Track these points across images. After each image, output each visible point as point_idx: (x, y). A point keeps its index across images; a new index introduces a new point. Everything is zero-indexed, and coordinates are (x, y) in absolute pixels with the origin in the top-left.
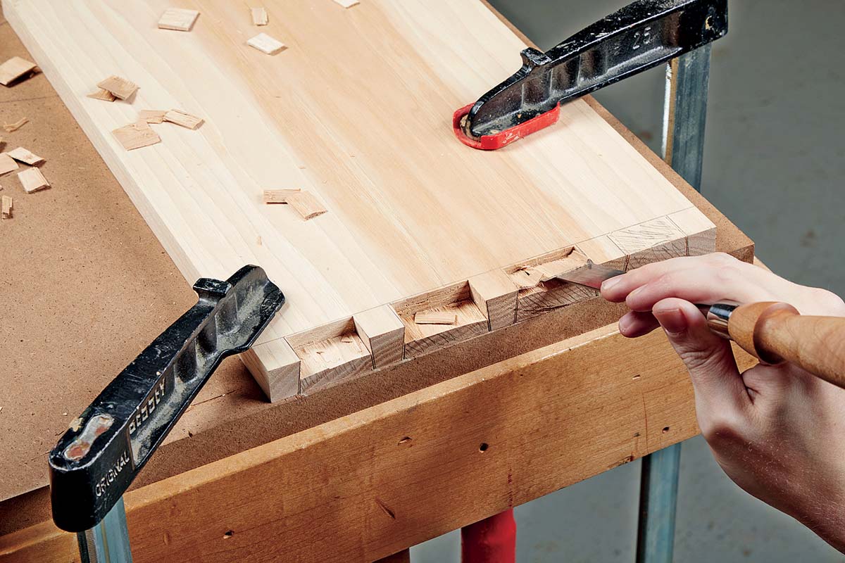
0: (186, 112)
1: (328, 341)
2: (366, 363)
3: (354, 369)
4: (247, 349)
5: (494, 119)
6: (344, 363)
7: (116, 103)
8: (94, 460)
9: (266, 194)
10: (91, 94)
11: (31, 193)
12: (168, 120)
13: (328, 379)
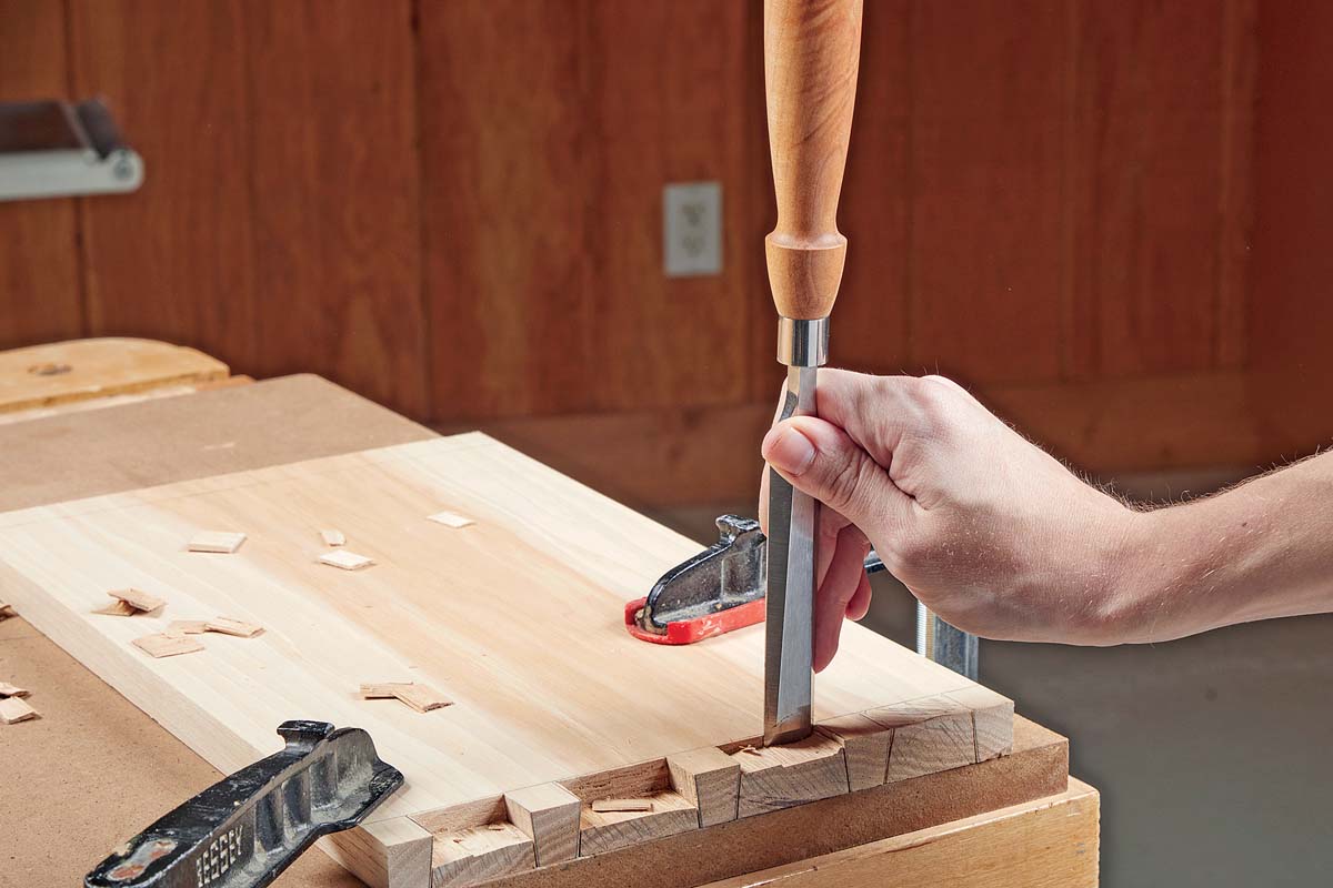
0: (239, 620)
1: (468, 829)
2: (526, 855)
3: (508, 861)
4: (354, 825)
5: (684, 607)
6: (495, 849)
7: (136, 619)
8: (152, 880)
9: (364, 688)
10: (95, 609)
11: (12, 723)
12: (214, 628)
13: (471, 874)
